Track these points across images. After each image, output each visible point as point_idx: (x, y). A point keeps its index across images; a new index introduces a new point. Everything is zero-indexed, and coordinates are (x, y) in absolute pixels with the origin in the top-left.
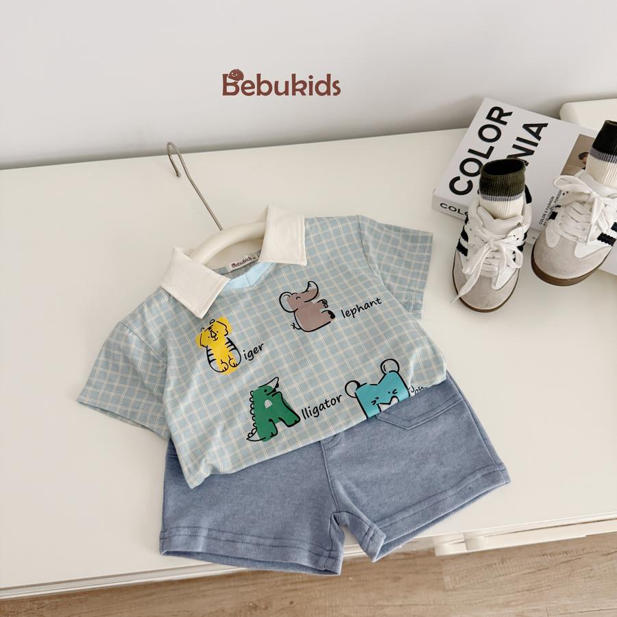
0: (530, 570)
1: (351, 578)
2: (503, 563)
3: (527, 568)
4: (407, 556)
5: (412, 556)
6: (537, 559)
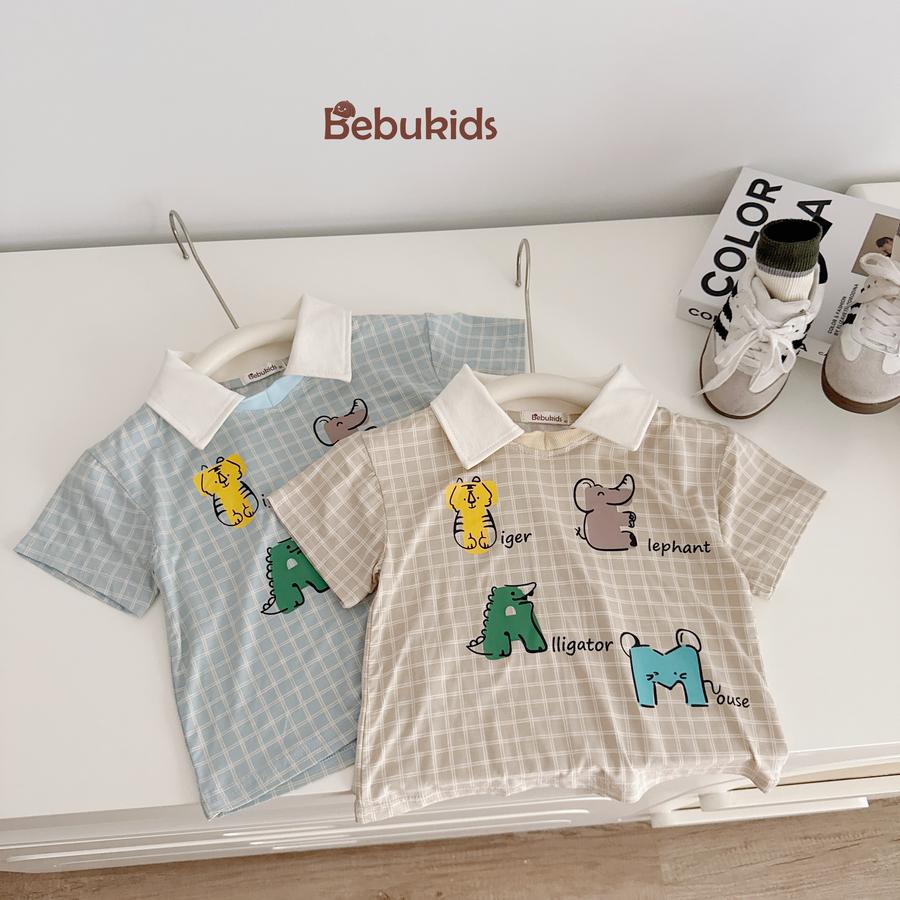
0: (786, 859)
1: (526, 862)
2: (746, 847)
3: (781, 856)
4: (609, 833)
5: (614, 832)
6: (796, 843)
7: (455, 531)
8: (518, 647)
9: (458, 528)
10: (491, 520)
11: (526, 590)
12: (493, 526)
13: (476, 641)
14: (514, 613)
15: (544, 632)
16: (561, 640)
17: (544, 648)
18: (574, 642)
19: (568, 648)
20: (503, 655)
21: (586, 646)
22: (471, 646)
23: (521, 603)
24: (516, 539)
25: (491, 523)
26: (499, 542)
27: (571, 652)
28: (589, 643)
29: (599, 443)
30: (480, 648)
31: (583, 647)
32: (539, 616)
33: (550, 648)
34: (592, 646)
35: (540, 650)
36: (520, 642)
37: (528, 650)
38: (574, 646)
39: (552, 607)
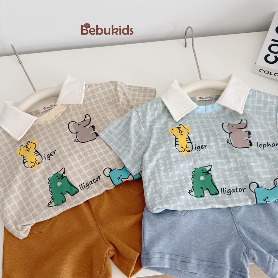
7: (24, 163)
8: (68, 196)
9: (25, 161)
10: (38, 152)
11: (62, 172)
12: (40, 154)
13: (50, 202)
14: (61, 184)
15: (75, 185)
16: (83, 185)
17: (77, 191)
18: (88, 183)
19: (87, 186)
20: (63, 202)
21: (93, 182)
22: (49, 205)
23: (62, 179)
24: (51, 155)
25: (38, 154)
26: (44, 159)
27: (88, 187)
28: (94, 180)
29: (70, 107)
30: (53, 204)
31: (92, 183)
32: (70, 180)
33: (80, 190)
34: (95, 181)
35: (76, 193)
36: (68, 194)
37: (72, 195)
38: (88, 184)
39: (74, 174)
